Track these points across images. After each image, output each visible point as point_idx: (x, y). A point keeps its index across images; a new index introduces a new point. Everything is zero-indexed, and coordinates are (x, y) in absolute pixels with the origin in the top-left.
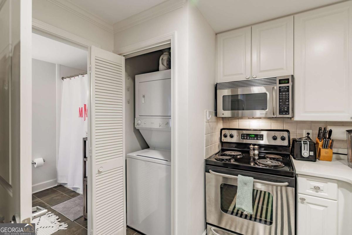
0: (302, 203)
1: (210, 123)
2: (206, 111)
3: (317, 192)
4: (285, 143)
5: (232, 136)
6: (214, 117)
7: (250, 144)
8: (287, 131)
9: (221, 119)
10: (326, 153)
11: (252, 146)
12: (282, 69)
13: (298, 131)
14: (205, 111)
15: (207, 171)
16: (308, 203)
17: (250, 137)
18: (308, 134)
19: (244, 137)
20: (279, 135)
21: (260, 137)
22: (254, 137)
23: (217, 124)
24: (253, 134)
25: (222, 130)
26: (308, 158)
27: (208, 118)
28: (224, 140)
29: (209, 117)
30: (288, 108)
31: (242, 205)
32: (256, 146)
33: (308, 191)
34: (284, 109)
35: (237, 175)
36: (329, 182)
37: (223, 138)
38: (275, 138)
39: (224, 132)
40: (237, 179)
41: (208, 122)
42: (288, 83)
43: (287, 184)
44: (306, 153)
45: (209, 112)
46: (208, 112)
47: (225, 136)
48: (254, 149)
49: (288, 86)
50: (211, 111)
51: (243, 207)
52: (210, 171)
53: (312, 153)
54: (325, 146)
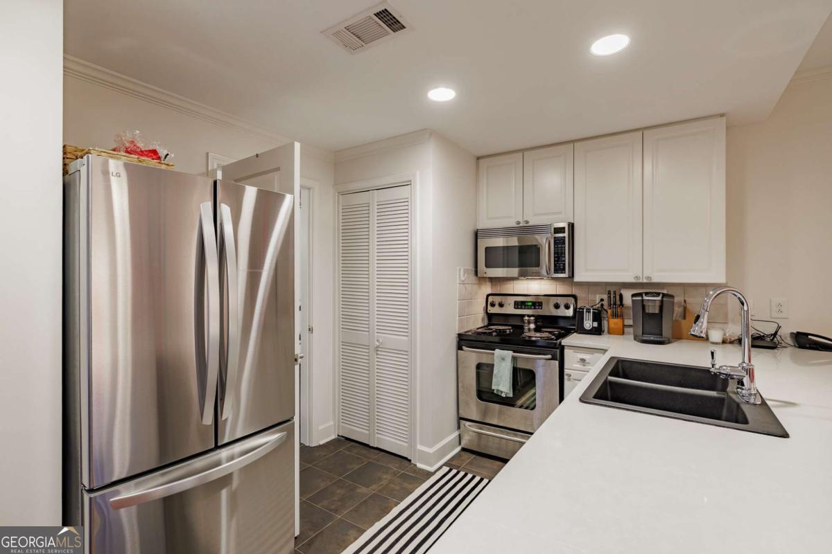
0: (569, 380)
1: (467, 285)
2: (460, 270)
3: (584, 365)
4: (570, 313)
5: (501, 305)
6: (473, 278)
7: (524, 316)
8: (574, 297)
9: (487, 280)
10: (615, 324)
11: (526, 318)
12: (560, 213)
13: (591, 297)
14: (458, 268)
15: (460, 348)
16: (575, 380)
17: (525, 306)
18: (602, 300)
19: (518, 305)
20: (562, 301)
21: (539, 306)
22: (531, 306)
23: (480, 287)
24: (529, 302)
25: (488, 296)
26: (590, 330)
27: (463, 279)
28: (492, 310)
29: (464, 275)
30: (564, 264)
31: (499, 385)
32: (532, 318)
33: (575, 365)
34: (559, 266)
35: (494, 350)
36: (596, 352)
37: (489, 308)
38: (557, 306)
39: (491, 299)
40: (493, 354)
41: (463, 283)
42: (564, 232)
43: (549, 356)
44: (588, 324)
45: (464, 270)
46: (462, 270)
47: (493, 305)
48: (529, 323)
49: (564, 237)
50: (469, 268)
51: (501, 388)
52: (464, 347)
53: (596, 324)
54: (615, 315)
